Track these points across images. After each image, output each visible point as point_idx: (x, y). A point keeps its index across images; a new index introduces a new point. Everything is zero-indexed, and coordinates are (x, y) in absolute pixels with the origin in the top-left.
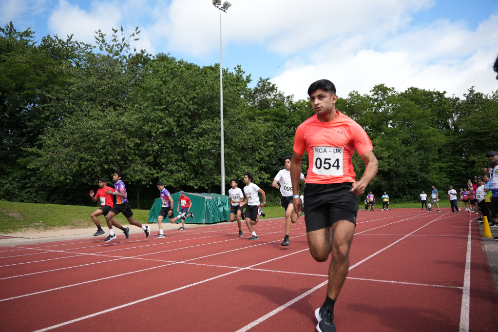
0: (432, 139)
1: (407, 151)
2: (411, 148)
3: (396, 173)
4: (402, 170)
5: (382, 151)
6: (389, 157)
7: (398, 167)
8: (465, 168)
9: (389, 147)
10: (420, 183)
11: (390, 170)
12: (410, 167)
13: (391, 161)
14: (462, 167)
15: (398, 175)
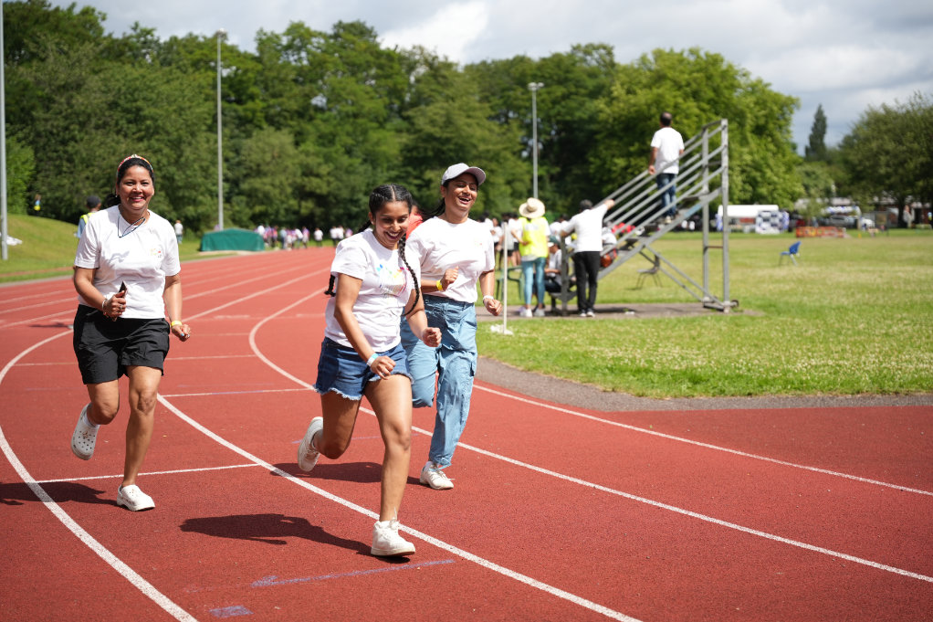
0: (384, 148)
1: (351, 165)
2: (357, 162)
3: (335, 198)
4: (345, 194)
5: (320, 164)
6: (329, 174)
7: (339, 189)
8: (419, 187)
9: (328, 159)
10: (363, 211)
11: (329, 194)
12: (353, 190)
13: (332, 179)
14: (416, 185)
15: (339, 201)
